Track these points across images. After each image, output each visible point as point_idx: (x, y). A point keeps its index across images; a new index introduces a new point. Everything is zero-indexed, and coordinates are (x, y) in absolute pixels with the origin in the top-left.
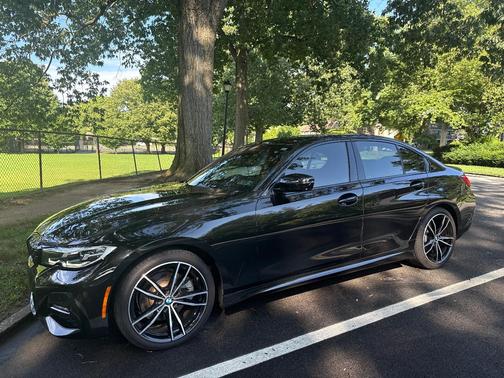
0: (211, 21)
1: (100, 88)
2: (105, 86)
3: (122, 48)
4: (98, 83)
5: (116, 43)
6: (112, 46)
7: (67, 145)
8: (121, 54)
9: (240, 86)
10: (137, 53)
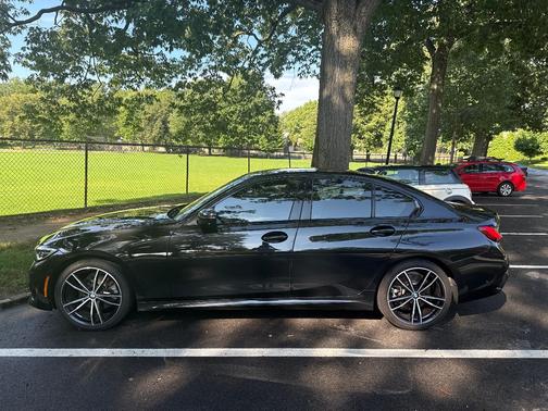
0: (355, 29)
1: (276, 100)
2: (280, 99)
3: (299, 59)
4: (276, 96)
5: (293, 54)
6: (291, 58)
7: (277, 151)
8: (298, 65)
9: (435, 87)
10: (314, 62)
